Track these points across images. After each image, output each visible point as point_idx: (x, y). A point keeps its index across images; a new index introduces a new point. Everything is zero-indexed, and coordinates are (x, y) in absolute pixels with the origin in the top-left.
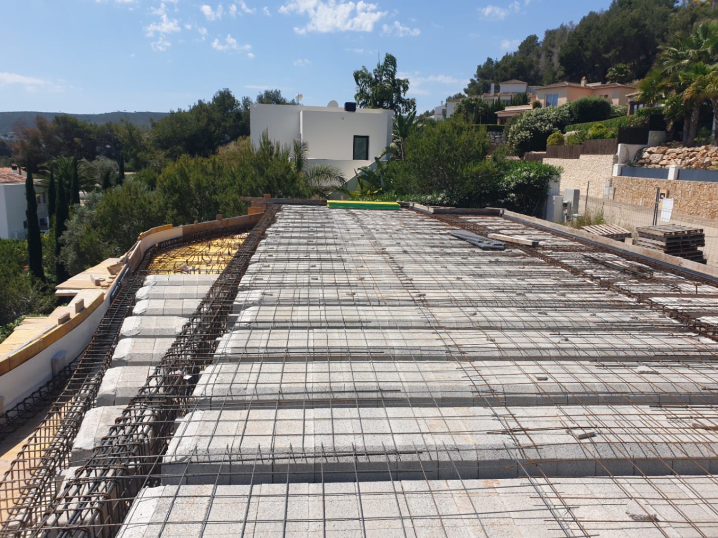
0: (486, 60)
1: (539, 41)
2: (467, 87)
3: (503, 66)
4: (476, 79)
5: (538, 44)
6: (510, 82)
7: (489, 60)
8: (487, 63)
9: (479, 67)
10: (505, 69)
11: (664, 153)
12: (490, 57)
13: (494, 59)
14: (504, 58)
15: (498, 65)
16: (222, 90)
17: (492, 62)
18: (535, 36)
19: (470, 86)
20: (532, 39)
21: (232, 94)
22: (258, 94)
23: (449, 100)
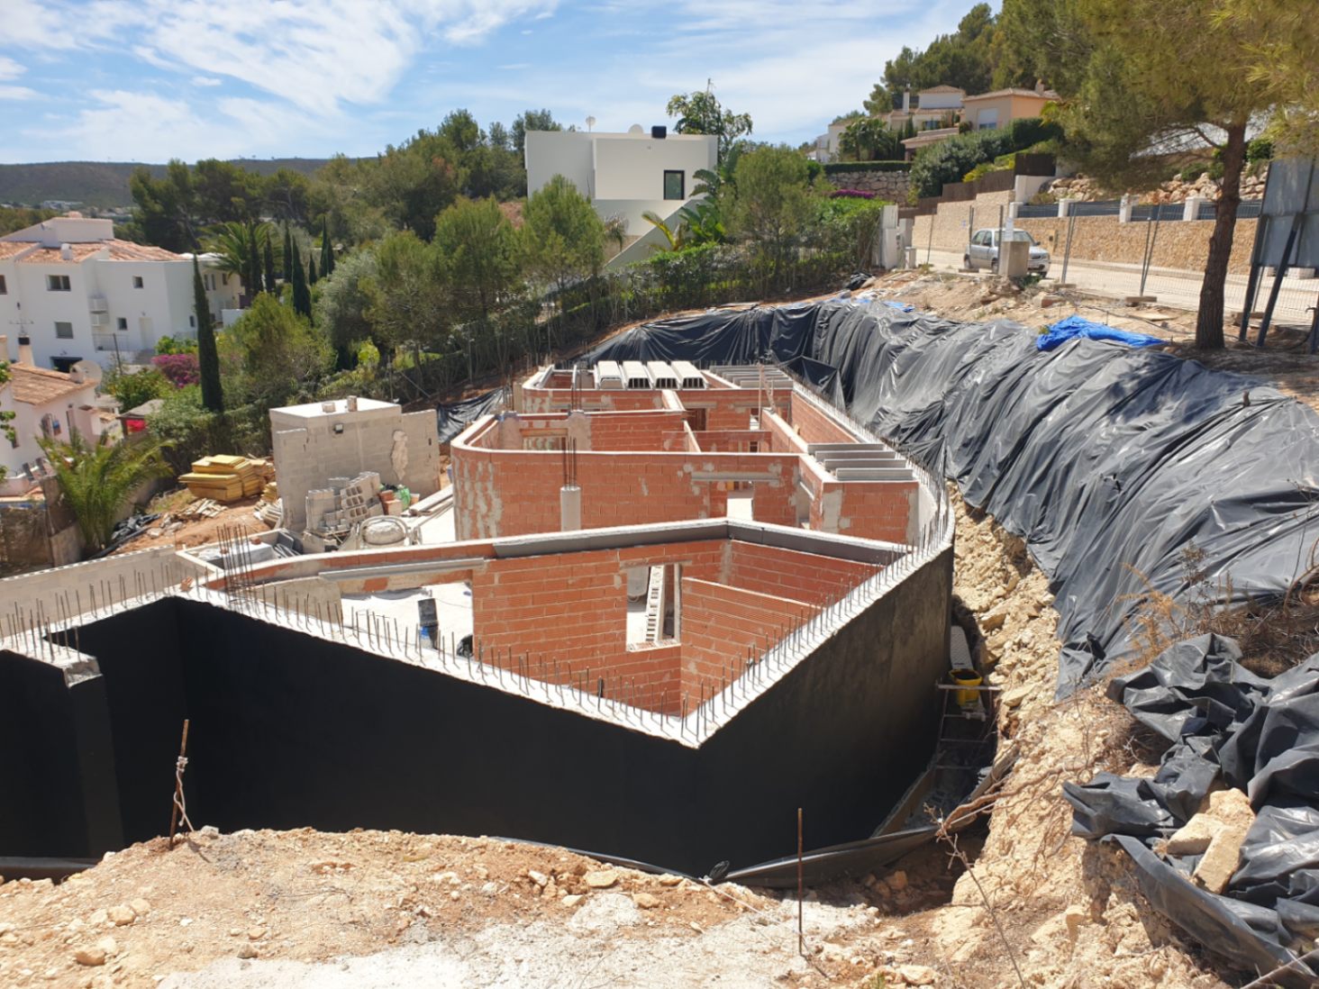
0: (900, 52)
1: (992, 15)
2: (868, 99)
3: (927, 61)
4: (883, 85)
5: (990, 21)
6: (936, 89)
7: (906, 52)
8: (902, 56)
9: (889, 64)
10: (931, 67)
11: (1068, 187)
12: (908, 46)
13: (913, 50)
14: (931, 47)
15: (920, 59)
16: (455, 112)
17: (911, 54)
18: (986, 5)
19: (874, 97)
20: (981, 13)
21: (474, 118)
22: (517, 118)
23: (838, 122)
